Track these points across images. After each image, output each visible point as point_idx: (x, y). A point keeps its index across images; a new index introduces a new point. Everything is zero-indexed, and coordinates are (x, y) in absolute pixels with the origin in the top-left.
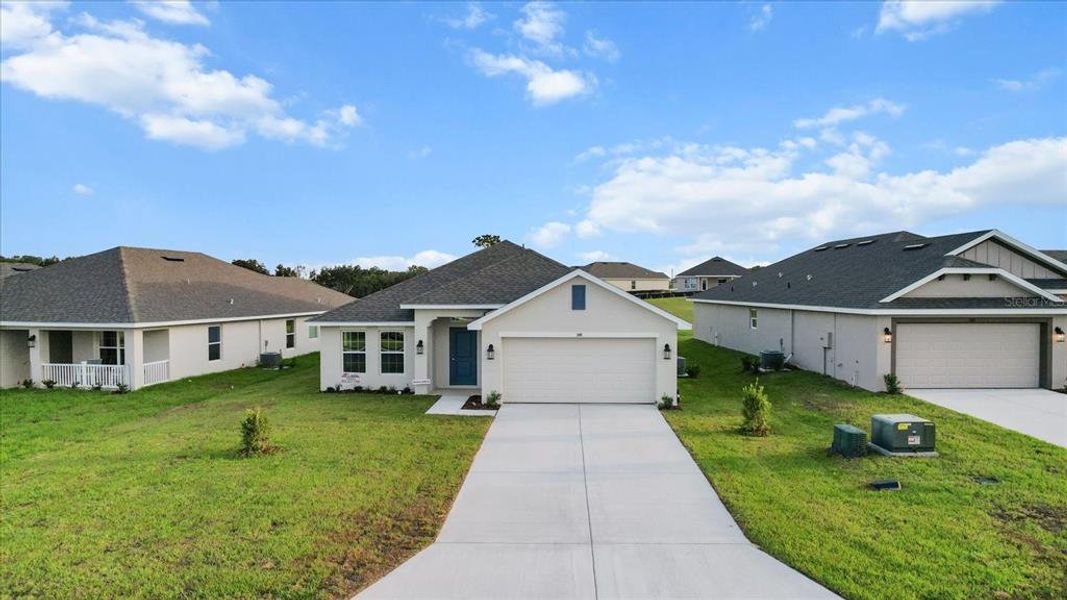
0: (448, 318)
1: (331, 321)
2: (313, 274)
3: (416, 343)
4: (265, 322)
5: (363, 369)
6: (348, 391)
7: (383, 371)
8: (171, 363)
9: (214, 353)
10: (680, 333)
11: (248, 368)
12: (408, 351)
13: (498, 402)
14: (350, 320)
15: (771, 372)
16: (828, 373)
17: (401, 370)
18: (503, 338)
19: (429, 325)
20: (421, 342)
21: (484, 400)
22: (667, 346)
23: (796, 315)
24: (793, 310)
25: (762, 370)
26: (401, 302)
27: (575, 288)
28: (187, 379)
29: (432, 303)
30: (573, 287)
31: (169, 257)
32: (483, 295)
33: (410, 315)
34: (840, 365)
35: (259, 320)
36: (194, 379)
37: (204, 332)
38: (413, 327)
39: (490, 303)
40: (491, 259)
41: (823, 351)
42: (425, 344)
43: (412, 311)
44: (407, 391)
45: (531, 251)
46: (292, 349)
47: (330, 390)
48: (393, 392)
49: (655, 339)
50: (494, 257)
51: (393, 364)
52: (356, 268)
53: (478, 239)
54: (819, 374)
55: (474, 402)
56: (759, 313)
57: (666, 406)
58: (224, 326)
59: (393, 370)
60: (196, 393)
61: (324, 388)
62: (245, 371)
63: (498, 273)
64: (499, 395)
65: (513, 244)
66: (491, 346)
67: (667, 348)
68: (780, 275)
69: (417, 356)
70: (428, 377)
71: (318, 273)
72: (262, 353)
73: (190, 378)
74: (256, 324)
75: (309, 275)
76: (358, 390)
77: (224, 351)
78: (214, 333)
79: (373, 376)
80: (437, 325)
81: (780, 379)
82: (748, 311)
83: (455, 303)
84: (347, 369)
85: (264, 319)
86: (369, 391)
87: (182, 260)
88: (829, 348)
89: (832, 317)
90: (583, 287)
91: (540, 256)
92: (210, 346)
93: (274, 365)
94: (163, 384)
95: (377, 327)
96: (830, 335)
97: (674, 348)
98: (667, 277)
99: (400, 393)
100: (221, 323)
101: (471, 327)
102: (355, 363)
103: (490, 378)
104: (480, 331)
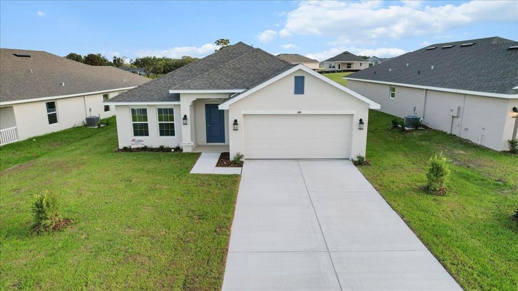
0: (204, 99)
1: (121, 101)
2: (131, 60)
3: (183, 117)
4: (87, 97)
5: (147, 134)
6: (138, 149)
7: (161, 135)
8: (18, 129)
9: (53, 119)
10: (371, 111)
11: (77, 127)
12: (177, 122)
13: (241, 160)
14: (135, 101)
15: (413, 130)
16: (453, 133)
17: (173, 134)
18: (244, 115)
19: (190, 104)
20: (185, 116)
21: (232, 158)
22: (361, 120)
23: (429, 93)
24: (427, 90)
25: (406, 128)
26: (170, 88)
27: (296, 78)
28: (33, 138)
29: (192, 89)
30: (295, 77)
31: (17, 54)
32: (228, 82)
33: (177, 97)
34: (466, 129)
35: (84, 96)
36: (37, 138)
37: (44, 106)
38: (180, 105)
39: (233, 89)
40: (231, 55)
41: (452, 118)
42: (188, 117)
43: (179, 94)
44: (178, 149)
45: (258, 49)
46: (108, 112)
47: (126, 149)
48: (168, 150)
49: (352, 115)
50: (234, 54)
51: (167, 130)
52: (154, 57)
53: (218, 41)
54: (446, 133)
55: (224, 159)
56: (397, 89)
57: (359, 163)
58: (57, 100)
59: (167, 134)
60: (35, 150)
61: (121, 147)
62: (76, 129)
63: (238, 66)
64: (242, 156)
65: (245, 45)
66: (236, 121)
67: (361, 122)
68: (407, 65)
69: (183, 126)
70: (192, 141)
71: (134, 60)
72: (88, 117)
73: (35, 138)
74: (82, 98)
75: (129, 62)
76: (145, 149)
77: (59, 117)
78: (51, 106)
79: (154, 139)
80: (196, 103)
81: (421, 136)
82: (389, 88)
83: (209, 88)
84: (136, 134)
85: (87, 95)
86: (152, 150)
87: (29, 56)
88: (457, 117)
89: (463, 96)
90: (303, 78)
91: (266, 53)
92: (48, 115)
93: (94, 125)
94: (12, 144)
95: (154, 105)
96: (459, 108)
97: (366, 121)
98: (318, 62)
99: (173, 150)
100: (56, 99)
101: (221, 107)
102: (141, 130)
103: (235, 144)
104: (228, 110)
